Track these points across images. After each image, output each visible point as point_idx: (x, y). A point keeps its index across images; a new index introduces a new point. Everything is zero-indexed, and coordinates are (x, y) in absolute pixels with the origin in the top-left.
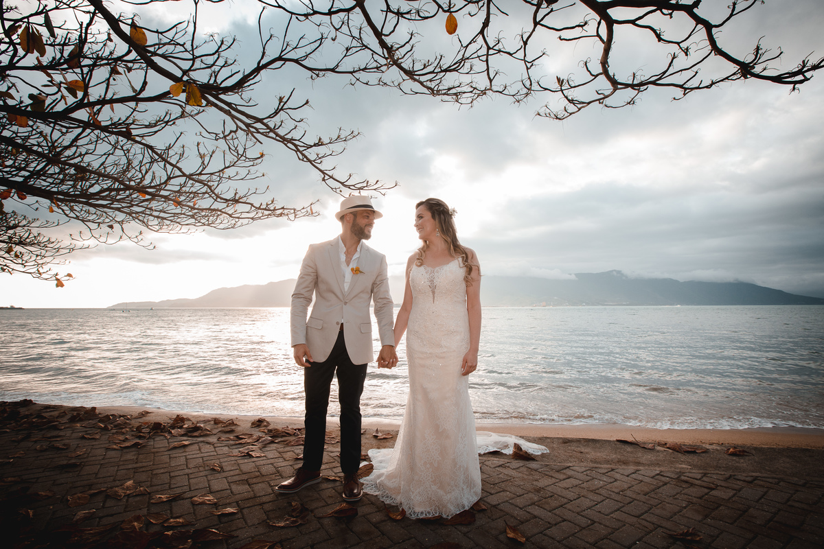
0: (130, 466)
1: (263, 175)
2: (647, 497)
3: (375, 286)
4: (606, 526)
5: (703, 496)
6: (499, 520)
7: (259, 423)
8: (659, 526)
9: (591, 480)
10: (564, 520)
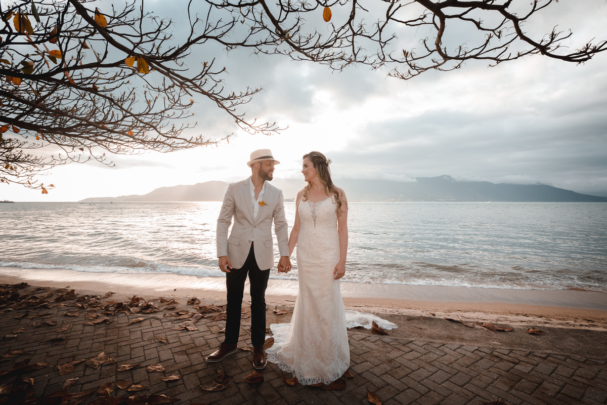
0: (101, 340)
1: (193, 115)
2: (468, 369)
3: (275, 213)
4: (439, 394)
5: (509, 370)
6: (363, 387)
7: (193, 301)
8: (477, 395)
9: (428, 353)
10: (409, 388)
